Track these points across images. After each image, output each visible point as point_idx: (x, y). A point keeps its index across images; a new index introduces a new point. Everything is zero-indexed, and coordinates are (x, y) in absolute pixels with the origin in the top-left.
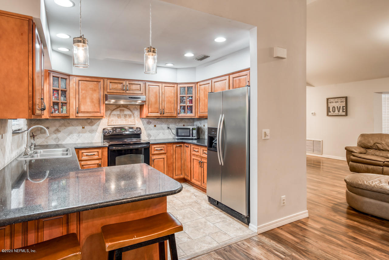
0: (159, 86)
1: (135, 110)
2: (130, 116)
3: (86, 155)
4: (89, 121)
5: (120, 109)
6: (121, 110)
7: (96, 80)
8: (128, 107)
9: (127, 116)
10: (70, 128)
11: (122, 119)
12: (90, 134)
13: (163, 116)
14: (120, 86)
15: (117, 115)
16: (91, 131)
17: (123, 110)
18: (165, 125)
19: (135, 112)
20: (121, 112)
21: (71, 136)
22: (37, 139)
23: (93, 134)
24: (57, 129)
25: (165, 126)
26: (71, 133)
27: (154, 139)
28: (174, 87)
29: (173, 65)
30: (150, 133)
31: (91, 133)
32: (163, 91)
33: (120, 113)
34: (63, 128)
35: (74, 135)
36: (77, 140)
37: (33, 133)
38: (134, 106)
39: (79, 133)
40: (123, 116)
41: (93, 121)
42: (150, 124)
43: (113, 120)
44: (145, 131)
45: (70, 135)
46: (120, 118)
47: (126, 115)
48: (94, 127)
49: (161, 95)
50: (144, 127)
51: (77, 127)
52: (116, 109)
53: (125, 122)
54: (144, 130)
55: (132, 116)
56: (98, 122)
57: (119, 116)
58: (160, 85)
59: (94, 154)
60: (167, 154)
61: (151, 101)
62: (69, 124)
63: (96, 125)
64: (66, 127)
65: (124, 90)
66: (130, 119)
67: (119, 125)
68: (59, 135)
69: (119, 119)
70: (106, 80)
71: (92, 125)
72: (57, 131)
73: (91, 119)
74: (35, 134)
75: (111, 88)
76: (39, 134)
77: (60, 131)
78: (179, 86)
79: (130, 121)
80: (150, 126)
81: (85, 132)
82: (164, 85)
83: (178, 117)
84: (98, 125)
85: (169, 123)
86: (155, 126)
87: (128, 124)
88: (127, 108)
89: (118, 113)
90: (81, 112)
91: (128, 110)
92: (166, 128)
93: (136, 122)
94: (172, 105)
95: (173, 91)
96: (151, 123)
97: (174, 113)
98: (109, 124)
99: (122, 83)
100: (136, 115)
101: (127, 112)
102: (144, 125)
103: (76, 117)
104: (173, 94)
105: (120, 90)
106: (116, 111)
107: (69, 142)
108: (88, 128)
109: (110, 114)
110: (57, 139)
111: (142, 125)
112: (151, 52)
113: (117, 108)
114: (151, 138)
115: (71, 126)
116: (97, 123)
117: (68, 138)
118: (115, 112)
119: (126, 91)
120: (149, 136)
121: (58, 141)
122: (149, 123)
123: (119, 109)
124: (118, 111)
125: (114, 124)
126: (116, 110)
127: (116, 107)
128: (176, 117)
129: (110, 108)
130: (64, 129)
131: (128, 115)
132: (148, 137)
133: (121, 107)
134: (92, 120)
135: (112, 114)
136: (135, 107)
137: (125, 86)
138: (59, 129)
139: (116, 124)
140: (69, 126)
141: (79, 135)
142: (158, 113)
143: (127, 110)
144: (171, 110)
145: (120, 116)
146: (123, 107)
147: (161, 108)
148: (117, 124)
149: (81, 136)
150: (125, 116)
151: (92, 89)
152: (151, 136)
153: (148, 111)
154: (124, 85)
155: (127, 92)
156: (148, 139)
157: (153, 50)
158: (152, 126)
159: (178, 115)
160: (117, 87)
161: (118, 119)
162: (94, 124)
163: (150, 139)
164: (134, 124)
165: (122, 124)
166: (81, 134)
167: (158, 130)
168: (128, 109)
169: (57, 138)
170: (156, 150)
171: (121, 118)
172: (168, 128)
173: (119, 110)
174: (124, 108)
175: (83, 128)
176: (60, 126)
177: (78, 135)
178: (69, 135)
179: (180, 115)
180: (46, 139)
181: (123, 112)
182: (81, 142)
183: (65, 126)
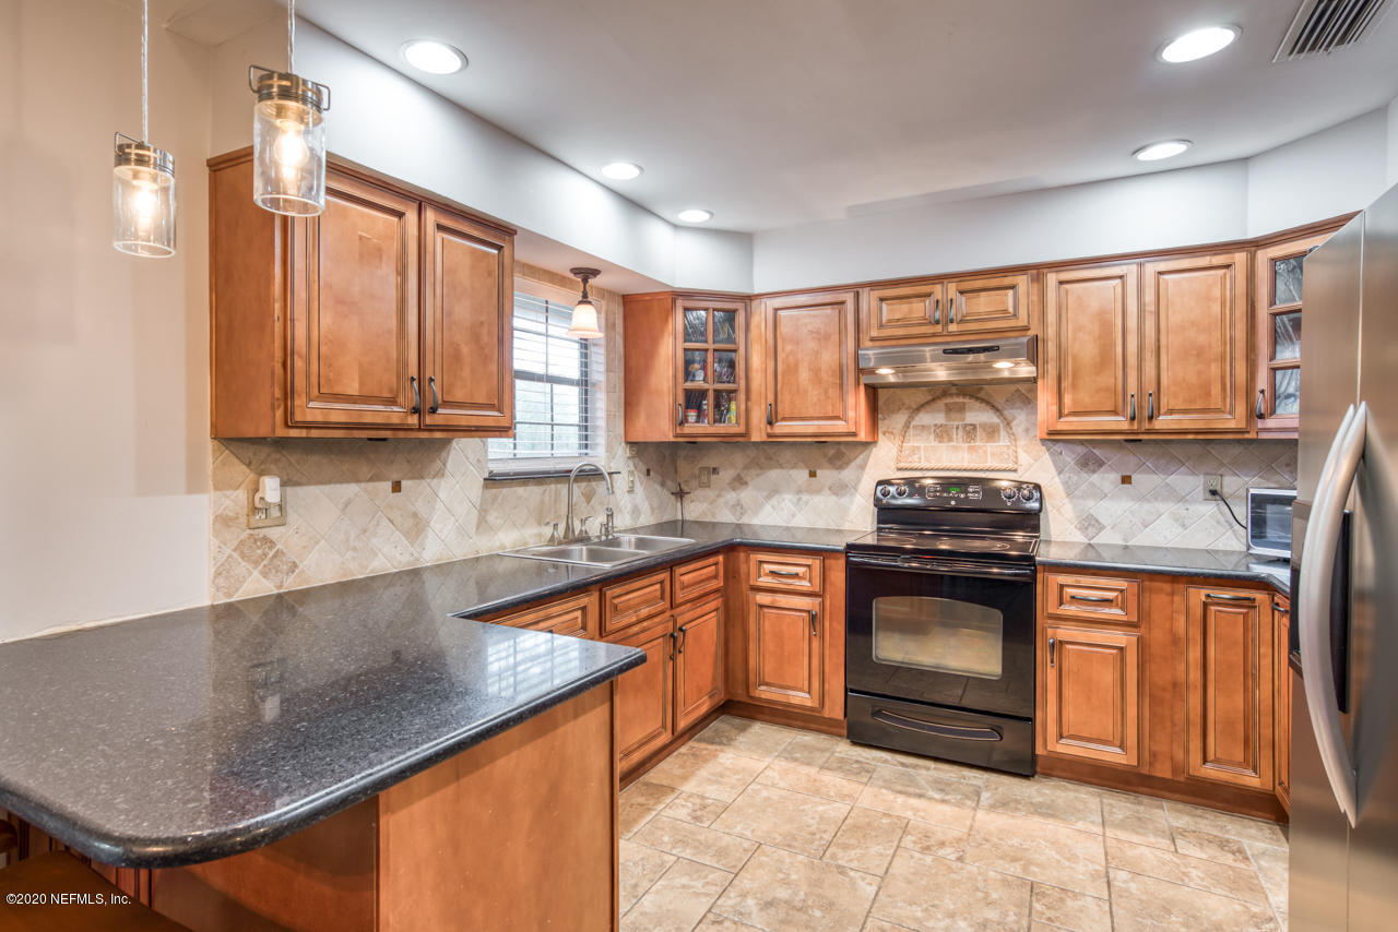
0: (1121, 277)
1: (1018, 404)
2: (992, 432)
3: (772, 572)
4: (831, 452)
5: (946, 404)
6: (949, 409)
7: (828, 298)
8: (981, 395)
9: (979, 431)
10: (774, 474)
11: (954, 444)
12: (834, 498)
13: (1148, 432)
14: (919, 309)
15: (933, 428)
16: (840, 489)
17: (961, 409)
18: (1191, 479)
19: (1014, 412)
20: (953, 415)
21: (774, 501)
22: (692, 501)
23: (844, 500)
24: (739, 475)
25: (1190, 482)
26: (774, 491)
27: (1121, 543)
28: (1228, 266)
29: (1181, 148)
30: (1092, 511)
31: (836, 494)
32: (1149, 297)
33: (948, 418)
34: (753, 472)
35: (784, 500)
36: (793, 516)
37: (682, 486)
38: (1013, 388)
39: (799, 492)
40: (961, 433)
41: (845, 451)
42: (1094, 471)
43: (918, 448)
44: (1066, 500)
45: (772, 497)
46: (946, 440)
47: (974, 426)
48: (847, 474)
49: (1132, 323)
50: (1065, 483)
51: (794, 472)
52: (928, 403)
53: (966, 456)
54: (1063, 494)
55: (1003, 433)
56: (861, 456)
57: (942, 433)
58: (1130, 270)
59: (797, 574)
60: (1143, 631)
61: (1074, 358)
62: (771, 459)
63: (853, 465)
64: (761, 468)
65: (937, 322)
66: (990, 447)
67: (943, 470)
68: (746, 495)
69: (944, 445)
70: (865, 295)
71: (841, 468)
72: (739, 482)
73: (839, 443)
74: (686, 489)
75: (884, 319)
76: (696, 489)
77: (746, 483)
78: (1264, 256)
79: (993, 454)
80: (1095, 478)
81: (818, 491)
82: (1152, 267)
83: (1264, 436)
84: (862, 467)
85: (1222, 465)
86: (1126, 480)
87: (981, 466)
88: (977, 399)
89: (940, 418)
90: (784, 419)
91: (983, 405)
92: (1200, 492)
93: (1024, 458)
94: (1215, 370)
95: (1217, 292)
96: (1101, 464)
97: (1231, 412)
98: (902, 465)
99: (928, 295)
100: (1023, 426)
101: (979, 416)
102: (1060, 473)
103: (769, 436)
104: (1216, 308)
105: (920, 325)
106: (927, 412)
107: (769, 521)
108: (827, 475)
109: (907, 426)
110: (738, 508)
111: (1055, 473)
112: (270, 96)
113: (933, 400)
114: (1103, 538)
115: (776, 468)
116: (859, 461)
117: (768, 508)
118: (925, 418)
119: (947, 324)
120: (1090, 523)
121: (742, 514)
122: (1089, 463)
123: (941, 404)
124: (939, 411)
125: (923, 464)
126: (928, 408)
127: (930, 398)
128: (1247, 436)
129: (907, 401)
130: (758, 475)
131: (984, 426)
132: (1084, 529)
133: (951, 395)
134: (842, 447)
135: (913, 423)
136: (1018, 390)
137: (940, 304)
138: (743, 475)
139: (928, 465)
140: (770, 468)
141: (800, 499)
142: (1115, 412)
143: (977, 405)
144: (1208, 394)
145: (946, 431)
146: (958, 395)
147: (1132, 388)
148: (933, 464)
149: (807, 503)
150: (971, 431)
151: (815, 335)
152: (1102, 528)
153: (1054, 408)
154: (937, 301)
155: (953, 328)
156: (1086, 541)
157: (280, 87)
158: (1106, 479)
159: (1260, 424)
160: (910, 311)
161: (936, 444)
162: (848, 463)
163: (1092, 542)
164: (1011, 466)
165: (954, 465)
166: (805, 497)
167: (1141, 498)
168: (982, 400)
169: (738, 505)
170: (1073, 597)
171: (950, 440)
172: (1214, 493)
173: (943, 407)
174: (966, 400)
175: (813, 474)
176: (746, 467)
177: (795, 499)
178: (769, 497)
179: (1270, 423)
180: (711, 503)
181: (958, 415)
182: (805, 524)
183: (758, 464)
